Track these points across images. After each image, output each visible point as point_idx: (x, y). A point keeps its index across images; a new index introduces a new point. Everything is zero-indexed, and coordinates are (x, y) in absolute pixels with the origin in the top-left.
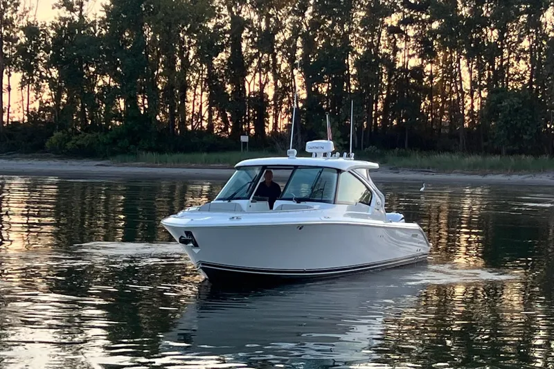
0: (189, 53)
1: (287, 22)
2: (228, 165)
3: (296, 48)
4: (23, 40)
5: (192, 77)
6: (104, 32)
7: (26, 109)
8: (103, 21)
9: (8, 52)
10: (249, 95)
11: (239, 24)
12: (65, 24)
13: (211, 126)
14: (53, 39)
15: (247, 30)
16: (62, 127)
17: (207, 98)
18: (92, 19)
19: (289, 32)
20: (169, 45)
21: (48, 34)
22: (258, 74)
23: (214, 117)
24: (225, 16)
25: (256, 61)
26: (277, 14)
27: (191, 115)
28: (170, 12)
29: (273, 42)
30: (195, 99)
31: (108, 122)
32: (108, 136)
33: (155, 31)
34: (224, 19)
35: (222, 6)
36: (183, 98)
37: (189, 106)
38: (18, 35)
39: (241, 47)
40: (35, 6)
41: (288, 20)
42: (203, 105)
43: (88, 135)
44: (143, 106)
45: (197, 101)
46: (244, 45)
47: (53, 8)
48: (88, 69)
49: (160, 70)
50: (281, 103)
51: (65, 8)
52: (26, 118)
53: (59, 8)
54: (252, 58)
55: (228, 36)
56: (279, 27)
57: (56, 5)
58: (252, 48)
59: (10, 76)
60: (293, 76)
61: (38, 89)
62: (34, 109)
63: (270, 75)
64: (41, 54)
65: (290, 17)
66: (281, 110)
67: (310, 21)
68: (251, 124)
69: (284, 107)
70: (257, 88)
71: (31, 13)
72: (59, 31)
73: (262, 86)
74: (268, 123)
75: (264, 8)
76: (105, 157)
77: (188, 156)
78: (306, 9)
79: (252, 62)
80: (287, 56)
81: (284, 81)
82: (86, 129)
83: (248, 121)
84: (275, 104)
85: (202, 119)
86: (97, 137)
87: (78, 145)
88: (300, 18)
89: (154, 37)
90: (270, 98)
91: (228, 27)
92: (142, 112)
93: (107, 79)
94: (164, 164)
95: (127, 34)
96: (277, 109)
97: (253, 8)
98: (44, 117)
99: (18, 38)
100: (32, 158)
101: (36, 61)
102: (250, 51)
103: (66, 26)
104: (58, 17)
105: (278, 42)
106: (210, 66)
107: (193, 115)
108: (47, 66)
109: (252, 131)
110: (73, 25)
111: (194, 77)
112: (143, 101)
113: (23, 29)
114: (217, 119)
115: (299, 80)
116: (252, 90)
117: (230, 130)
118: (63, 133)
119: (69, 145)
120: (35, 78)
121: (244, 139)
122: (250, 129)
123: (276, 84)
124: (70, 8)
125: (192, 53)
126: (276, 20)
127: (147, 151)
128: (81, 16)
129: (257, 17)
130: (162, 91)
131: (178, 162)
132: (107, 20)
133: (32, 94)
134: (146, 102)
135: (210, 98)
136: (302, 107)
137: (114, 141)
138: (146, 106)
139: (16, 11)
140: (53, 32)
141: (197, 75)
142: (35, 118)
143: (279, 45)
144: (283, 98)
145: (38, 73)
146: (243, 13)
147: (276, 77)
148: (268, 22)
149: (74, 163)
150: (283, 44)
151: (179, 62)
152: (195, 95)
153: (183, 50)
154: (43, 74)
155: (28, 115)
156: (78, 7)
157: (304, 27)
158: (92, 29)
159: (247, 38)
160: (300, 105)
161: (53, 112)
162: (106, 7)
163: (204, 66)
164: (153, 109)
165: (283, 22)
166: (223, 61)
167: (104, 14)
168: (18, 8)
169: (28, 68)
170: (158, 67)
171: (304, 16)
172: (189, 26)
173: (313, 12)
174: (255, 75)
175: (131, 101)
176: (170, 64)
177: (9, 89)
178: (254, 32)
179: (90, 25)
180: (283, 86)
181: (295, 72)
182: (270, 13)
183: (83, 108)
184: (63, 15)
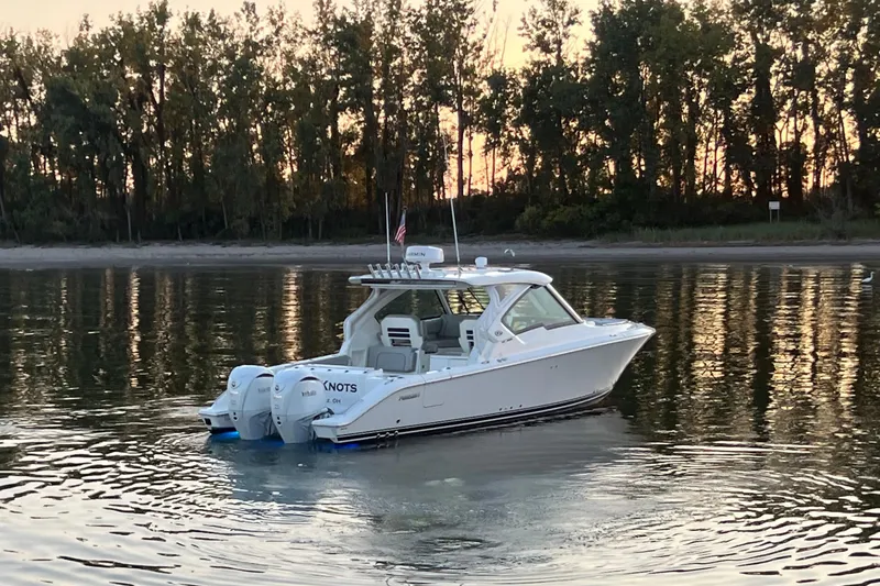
0: (699, 97)
1: (832, 48)
2: (751, 241)
3: (845, 82)
4: (487, 93)
5: (703, 129)
6: (588, 77)
7: (490, 179)
8: (588, 62)
9: (469, 108)
10: (781, 146)
11: (766, 54)
12: (539, 69)
13: (729, 189)
14: (524, 89)
15: (777, 62)
16: (536, 200)
17: (723, 154)
18: (573, 61)
19: (835, 61)
20: (672, 88)
21: (518, 83)
22: (792, 119)
23: (733, 178)
24: (748, 44)
25: (789, 102)
26: (819, 38)
27: (702, 177)
28: (673, 45)
29: (813, 75)
30: (707, 157)
31: (594, 190)
32: (594, 209)
33: (655, 71)
34: (747, 49)
35: (742, 32)
36: (692, 156)
37: (700, 165)
38: (481, 86)
39: (769, 84)
40: (502, 48)
41: (834, 46)
42: (718, 164)
43: (569, 209)
44: (639, 168)
45: (710, 159)
46: (773, 81)
47: (524, 50)
48: (568, 125)
49: (662, 120)
50: (825, 155)
51: (539, 49)
52: (491, 190)
53: (532, 50)
54: (784, 98)
55: (752, 70)
56: (822, 55)
57: (528, 46)
58: (785, 85)
59: (471, 138)
60: (841, 118)
61: (506, 154)
62: (501, 178)
63: (809, 120)
64: (510, 110)
65: (837, 42)
66: (824, 164)
67: (865, 45)
68: (783, 185)
69: (829, 161)
70: (791, 137)
71: (497, 58)
72: (532, 79)
73: (798, 134)
74: (807, 182)
75: (801, 31)
76: (590, 237)
77: (699, 232)
78: (858, 31)
79: (784, 103)
80: (833, 93)
81: (828, 126)
82: (567, 201)
83: (778, 182)
84: (816, 157)
85: (717, 183)
86: (580, 210)
87: (557, 223)
88: (851, 42)
89: (653, 79)
90: (809, 149)
91: (751, 59)
92: (638, 176)
93: (592, 136)
94: (667, 243)
95: (618, 77)
96: (820, 164)
97: (786, 31)
98: (513, 188)
99: (481, 91)
100: (499, 240)
101: (504, 120)
102: (782, 89)
103: (541, 72)
104: (530, 60)
105: (819, 76)
106: (728, 112)
107: (706, 177)
108: (517, 124)
109: (785, 194)
110: (549, 71)
111: (706, 128)
112: (639, 161)
113: (486, 78)
114: (737, 181)
115: (849, 124)
116: (784, 140)
117: (754, 194)
118: (538, 208)
119: (545, 223)
120: (502, 140)
121: (774, 205)
122: (781, 192)
123: (817, 130)
124: (546, 49)
125: (703, 95)
126: (817, 45)
127: (644, 226)
128: (559, 57)
129: (790, 43)
130: (663, 147)
131: (686, 239)
132: (593, 61)
133: (499, 160)
134: (642, 162)
135: (728, 153)
136: (854, 161)
137: (602, 215)
138: (643, 168)
139: (478, 57)
140: (525, 80)
141: (710, 126)
142: (503, 190)
143: (820, 80)
144: (827, 148)
145: (506, 133)
146: (772, 40)
147: (818, 121)
148: (805, 50)
149: (552, 245)
150: (827, 78)
151: (686, 109)
152: (707, 151)
153: (692, 94)
154: (512, 134)
155: (493, 186)
156: (555, 46)
157: (856, 52)
158: (572, 73)
159: (777, 73)
160: (851, 158)
161: (525, 181)
162: (591, 44)
163: (719, 112)
164: (652, 172)
165: (827, 48)
166: (744, 104)
167: (588, 54)
168: (481, 53)
169: (494, 128)
170: (659, 117)
171: (855, 39)
172: (699, 61)
173: (869, 33)
174: (788, 121)
175: (624, 164)
176: (674, 114)
177: (470, 155)
178: (788, 63)
179: (571, 69)
180: (828, 132)
181: (843, 113)
182: (809, 37)
183: (562, 174)
184: (536, 59)
